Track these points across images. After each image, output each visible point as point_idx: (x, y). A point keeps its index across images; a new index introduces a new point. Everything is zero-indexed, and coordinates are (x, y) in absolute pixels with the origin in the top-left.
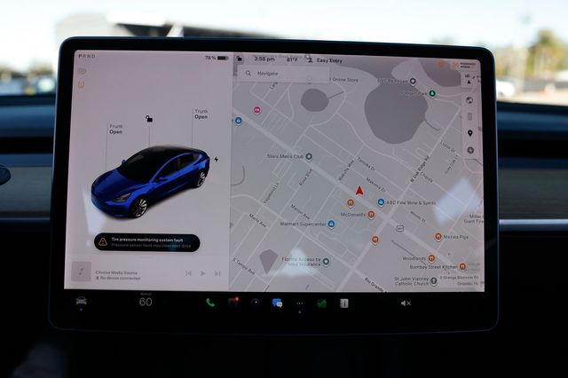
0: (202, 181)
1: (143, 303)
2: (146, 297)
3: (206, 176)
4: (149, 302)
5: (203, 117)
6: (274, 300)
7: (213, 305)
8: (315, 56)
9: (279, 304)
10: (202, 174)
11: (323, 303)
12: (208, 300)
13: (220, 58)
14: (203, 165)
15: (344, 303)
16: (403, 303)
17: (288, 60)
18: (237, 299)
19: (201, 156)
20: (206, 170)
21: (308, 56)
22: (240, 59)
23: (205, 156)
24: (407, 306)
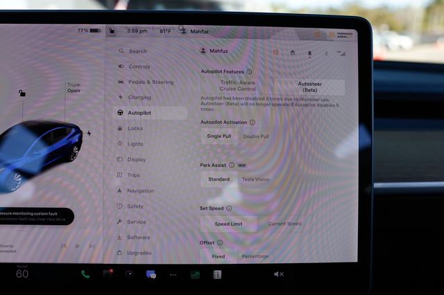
0: (75, 155)
1: (19, 275)
2: (22, 269)
3: (79, 150)
4: (25, 274)
5: (75, 91)
6: (148, 272)
7: (88, 277)
8: (188, 27)
9: (153, 276)
10: (75, 148)
11: (196, 275)
12: (83, 272)
13: (92, 31)
14: (76, 139)
15: (218, 274)
16: (276, 274)
17: (161, 31)
18: (111, 271)
19: (73, 131)
20: (79, 144)
21: (181, 27)
22: (112, 32)
23: (78, 131)
24: (280, 277)
